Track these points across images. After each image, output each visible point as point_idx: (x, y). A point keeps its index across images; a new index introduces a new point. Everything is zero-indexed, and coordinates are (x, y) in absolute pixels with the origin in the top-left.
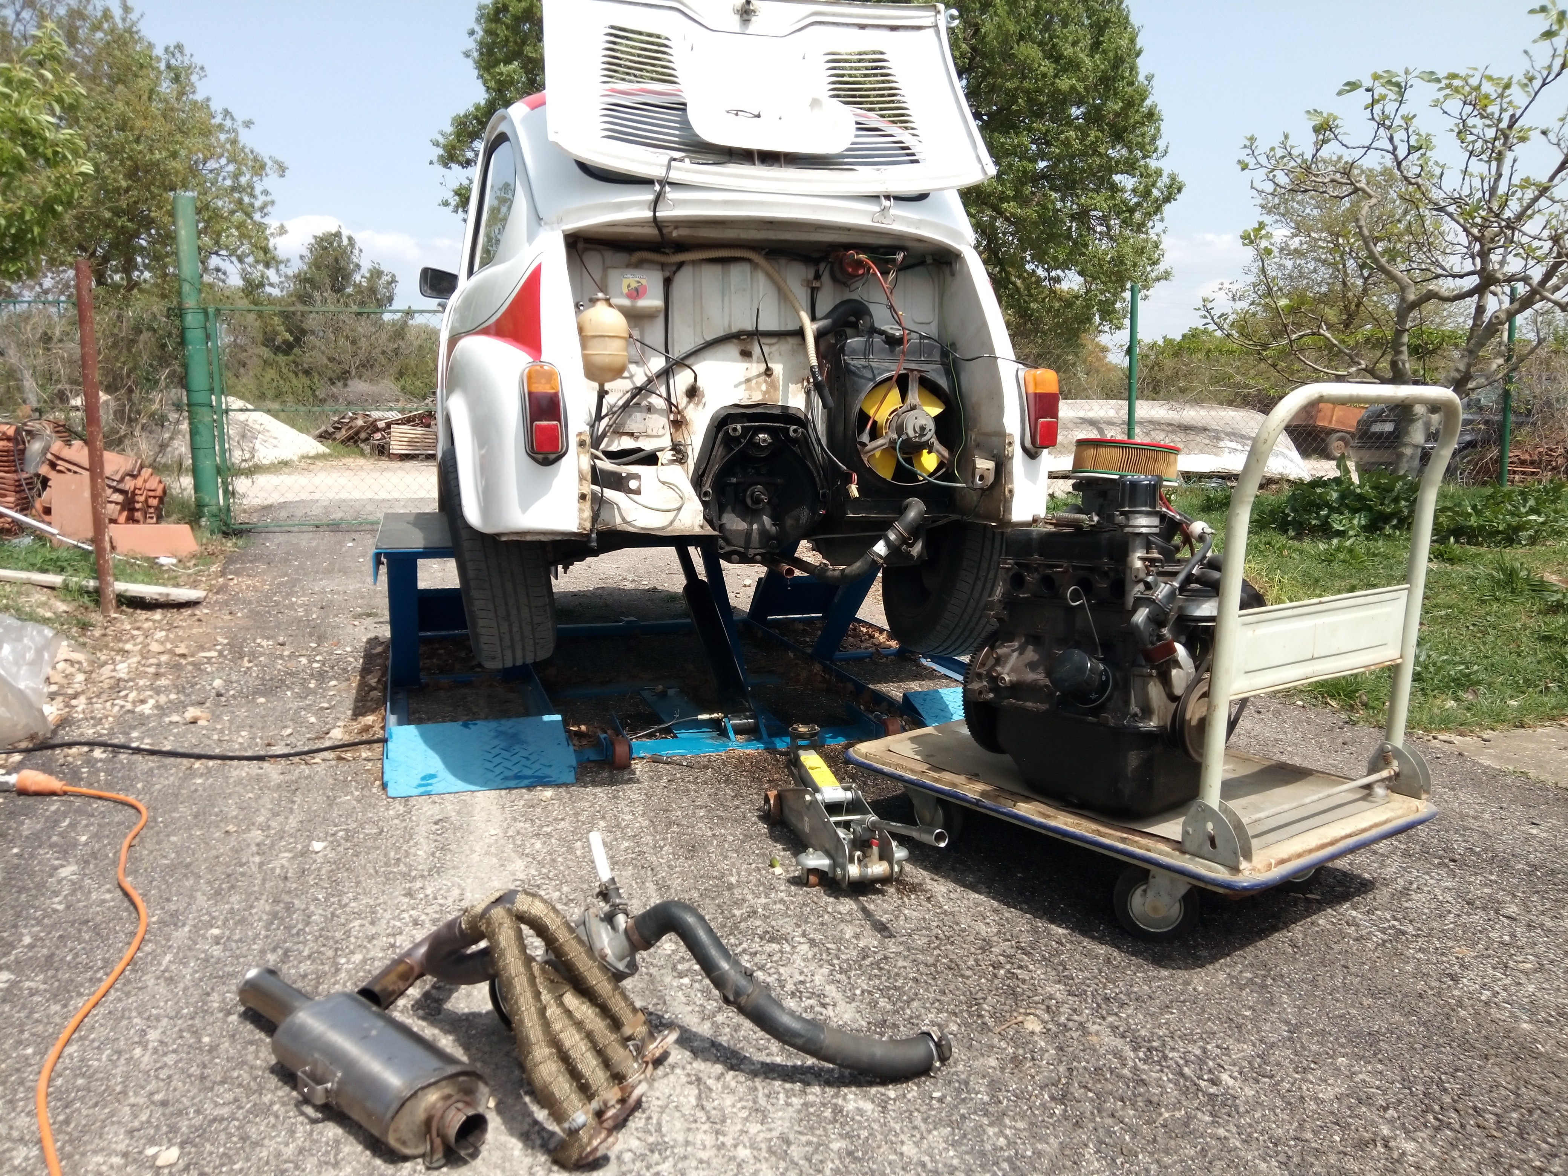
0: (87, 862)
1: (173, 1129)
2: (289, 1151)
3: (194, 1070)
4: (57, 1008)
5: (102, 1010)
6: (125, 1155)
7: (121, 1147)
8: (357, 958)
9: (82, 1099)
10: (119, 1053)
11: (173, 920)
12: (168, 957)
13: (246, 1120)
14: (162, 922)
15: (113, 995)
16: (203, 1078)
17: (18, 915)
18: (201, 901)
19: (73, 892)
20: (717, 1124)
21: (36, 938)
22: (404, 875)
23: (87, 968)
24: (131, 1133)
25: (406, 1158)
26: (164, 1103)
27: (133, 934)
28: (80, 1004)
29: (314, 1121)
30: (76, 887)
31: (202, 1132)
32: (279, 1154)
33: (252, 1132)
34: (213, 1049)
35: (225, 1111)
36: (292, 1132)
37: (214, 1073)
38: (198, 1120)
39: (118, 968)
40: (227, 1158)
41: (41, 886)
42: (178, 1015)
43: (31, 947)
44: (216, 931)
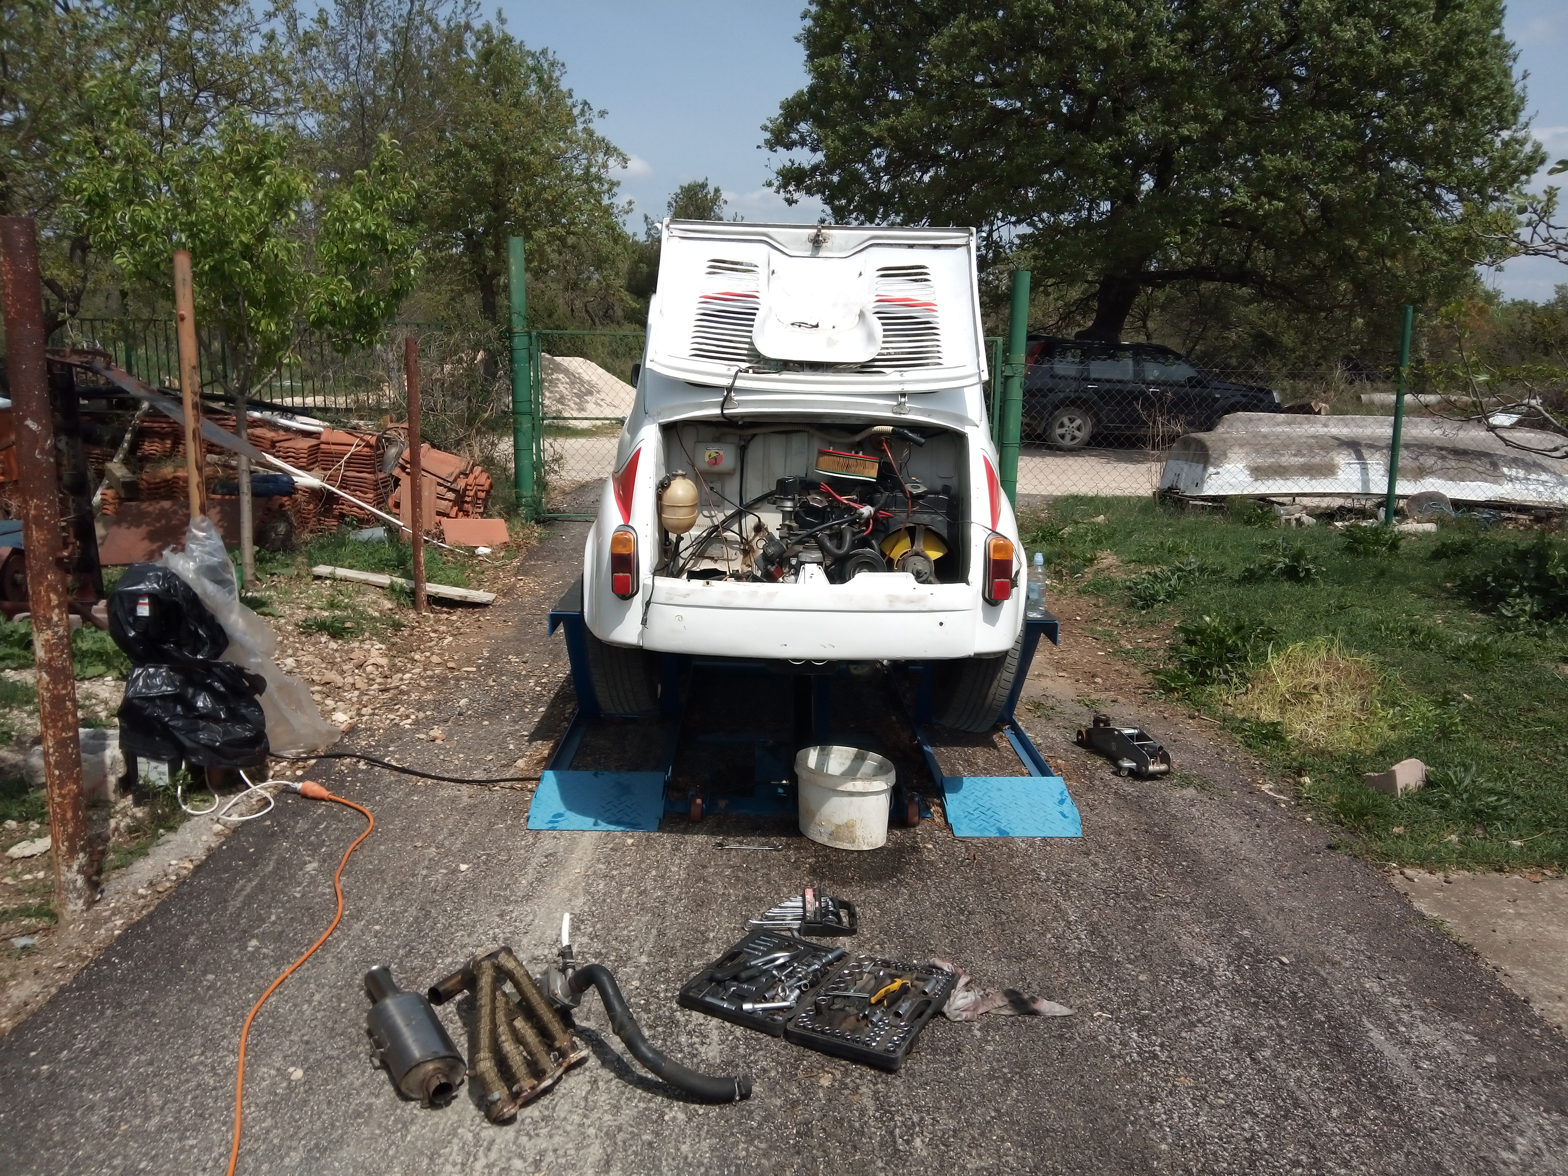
0: (325, 861)
1: (306, 1059)
2: (357, 1083)
3: (330, 1024)
4: (274, 969)
5: (297, 976)
6: (278, 1070)
7: (277, 1065)
8: (450, 960)
9: (268, 1032)
10: (295, 1005)
11: (357, 915)
12: (345, 943)
13: (344, 1061)
14: (351, 916)
15: (306, 965)
16: (333, 1029)
17: (273, 898)
18: (379, 903)
19: (309, 884)
20: (588, 1109)
21: (279, 918)
22: (507, 898)
23: (299, 944)
24: (285, 1057)
25: (412, 1099)
26: (307, 1043)
27: (331, 922)
28: (287, 969)
29: (376, 1068)
30: (313, 881)
31: (319, 1063)
32: (352, 1084)
33: (344, 1067)
34: (346, 1011)
35: (335, 1053)
36: (364, 1072)
37: (339, 1028)
38: (320, 1056)
39: (315, 946)
40: (326, 1082)
41: (293, 876)
42: (334, 986)
43: (274, 923)
44: (377, 927)
